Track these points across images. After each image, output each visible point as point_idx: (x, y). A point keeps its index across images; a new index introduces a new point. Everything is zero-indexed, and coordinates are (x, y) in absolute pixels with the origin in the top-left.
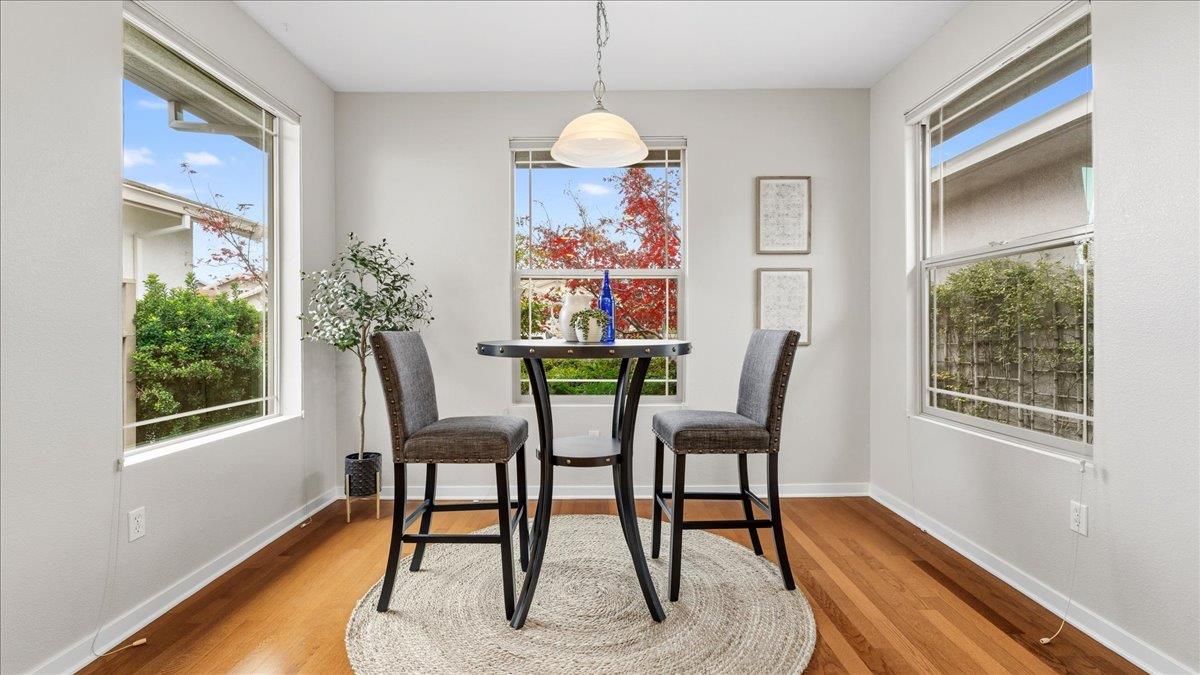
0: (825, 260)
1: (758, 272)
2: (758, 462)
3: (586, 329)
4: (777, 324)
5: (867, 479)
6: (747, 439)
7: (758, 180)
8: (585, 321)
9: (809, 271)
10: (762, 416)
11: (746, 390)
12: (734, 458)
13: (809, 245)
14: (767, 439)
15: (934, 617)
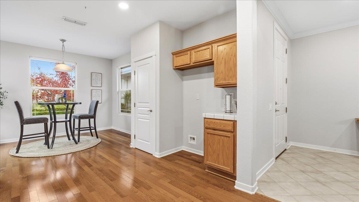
0: (104, 88)
1: (92, 90)
2: (92, 120)
3: (62, 100)
4: (95, 99)
5: (112, 126)
6: (90, 117)
7: (92, 73)
8: (62, 99)
9: (101, 90)
10: (93, 113)
11: (90, 110)
12: (88, 120)
13: (101, 85)
14: (94, 117)
15: (117, 137)
